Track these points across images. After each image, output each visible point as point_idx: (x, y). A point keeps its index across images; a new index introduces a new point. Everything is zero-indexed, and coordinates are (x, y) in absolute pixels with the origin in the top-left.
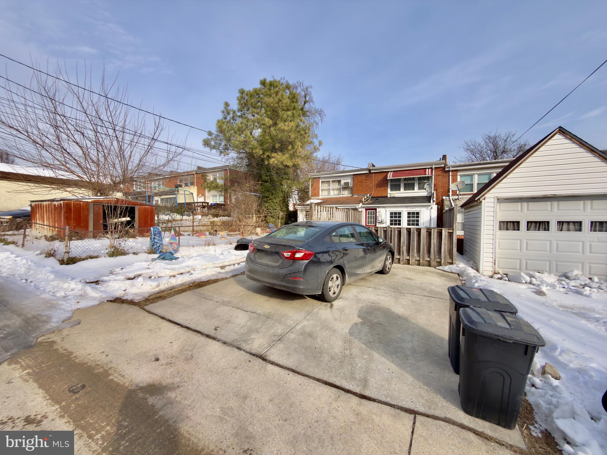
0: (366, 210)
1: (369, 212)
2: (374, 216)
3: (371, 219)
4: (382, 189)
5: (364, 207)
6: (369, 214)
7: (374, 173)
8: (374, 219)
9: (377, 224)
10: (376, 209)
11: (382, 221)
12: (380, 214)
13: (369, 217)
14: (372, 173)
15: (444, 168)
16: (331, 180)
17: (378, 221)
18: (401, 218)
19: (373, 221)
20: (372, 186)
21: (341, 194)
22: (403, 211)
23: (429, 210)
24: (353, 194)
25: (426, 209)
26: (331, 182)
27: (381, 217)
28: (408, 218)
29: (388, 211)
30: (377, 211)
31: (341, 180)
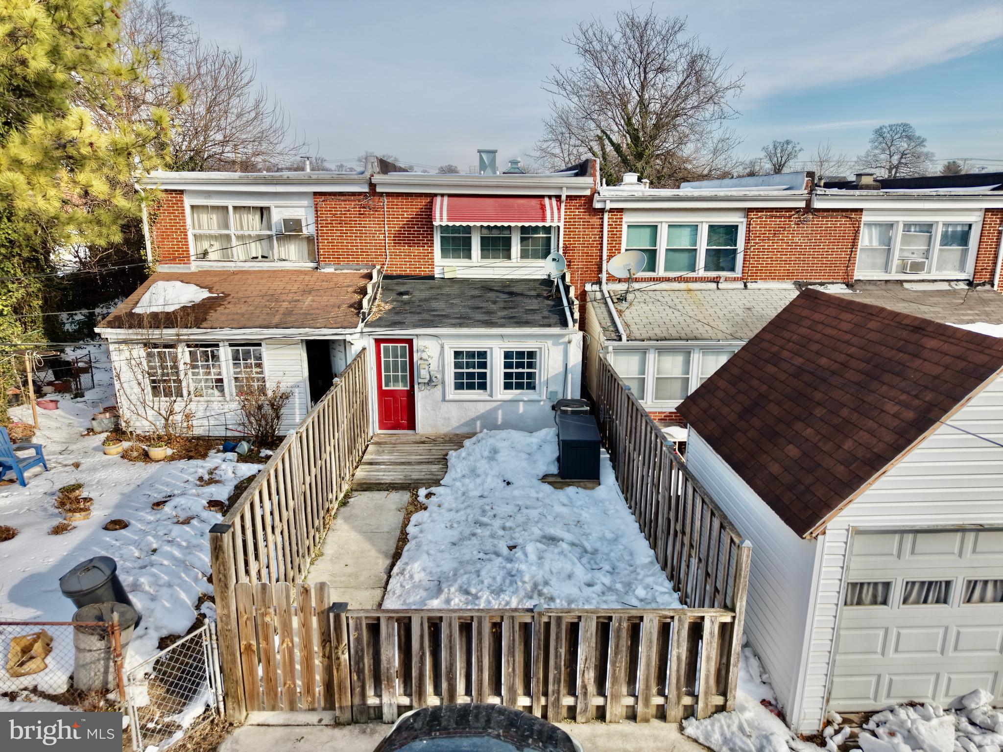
0: (378, 342)
1: (386, 350)
2: (404, 363)
3: (396, 370)
4: (416, 250)
6: (387, 356)
7: (389, 194)
8: (404, 370)
9: (416, 386)
10: (410, 342)
11: (431, 380)
12: (425, 356)
13: (387, 364)
14: (381, 194)
15: (590, 199)
16: (230, 203)
17: (420, 381)
18: (486, 368)
19: (404, 377)
20: (382, 237)
21: (276, 257)
22: (491, 349)
23: (562, 347)
24: (318, 262)
25: (555, 344)
26: (231, 209)
27: (427, 368)
28: (505, 367)
29: (446, 347)
30: (415, 349)
31: (268, 208)
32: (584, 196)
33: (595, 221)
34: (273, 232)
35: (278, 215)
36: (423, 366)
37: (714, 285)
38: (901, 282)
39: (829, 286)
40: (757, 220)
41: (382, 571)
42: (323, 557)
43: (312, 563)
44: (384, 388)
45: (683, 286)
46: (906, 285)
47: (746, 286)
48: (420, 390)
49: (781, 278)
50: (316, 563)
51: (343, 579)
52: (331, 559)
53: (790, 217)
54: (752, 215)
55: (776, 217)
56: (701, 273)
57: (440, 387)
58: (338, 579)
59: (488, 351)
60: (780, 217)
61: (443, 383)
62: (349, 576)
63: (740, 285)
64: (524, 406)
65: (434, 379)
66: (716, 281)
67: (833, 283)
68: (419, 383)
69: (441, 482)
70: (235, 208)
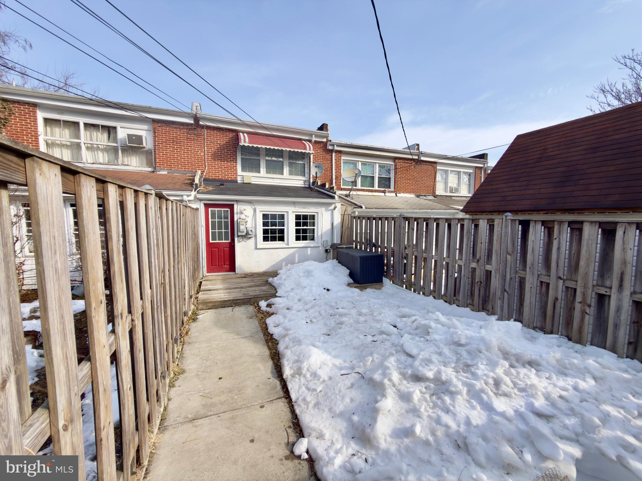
0: (207, 206)
1: (213, 214)
2: (226, 223)
3: (220, 228)
4: (225, 164)
5: (201, 200)
6: (213, 217)
7: (208, 128)
8: (226, 228)
9: (236, 239)
10: (231, 207)
11: (247, 233)
12: (243, 216)
13: (213, 223)
14: (203, 127)
15: (325, 144)
16: (82, 120)
17: (239, 234)
18: (283, 226)
19: (226, 233)
20: (202, 154)
21: (120, 163)
22: (287, 212)
23: (330, 212)
24: (155, 168)
25: (327, 210)
26: (82, 126)
27: (245, 224)
28: (296, 226)
29: (258, 211)
30: (235, 211)
31: (115, 128)
32: (322, 142)
33: (328, 156)
34: (119, 145)
35: (122, 133)
36: (242, 223)
37: (383, 194)
38: (451, 196)
39: (428, 197)
40: (400, 164)
41: (270, 375)
42: (185, 375)
43: (172, 385)
44: (211, 241)
45: (370, 193)
46: (453, 198)
47: (396, 195)
48: (239, 242)
49: (410, 192)
50: (177, 383)
51: (223, 398)
52: (197, 375)
53: (411, 163)
54: (397, 161)
55: (406, 163)
56: (376, 187)
57: (253, 240)
58: (215, 400)
59: (285, 213)
60: (408, 163)
61: (256, 236)
62: (230, 391)
63: (394, 194)
64: (311, 250)
65: (250, 233)
66: (384, 192)
67: (429, 196)
68: (238, 236)
69: (277, 294)
70: (86, 125)
